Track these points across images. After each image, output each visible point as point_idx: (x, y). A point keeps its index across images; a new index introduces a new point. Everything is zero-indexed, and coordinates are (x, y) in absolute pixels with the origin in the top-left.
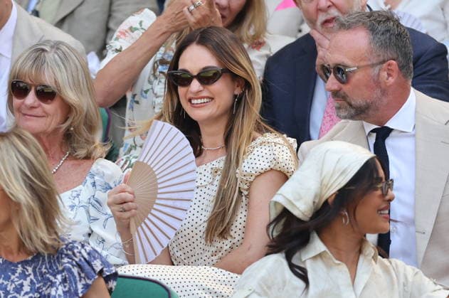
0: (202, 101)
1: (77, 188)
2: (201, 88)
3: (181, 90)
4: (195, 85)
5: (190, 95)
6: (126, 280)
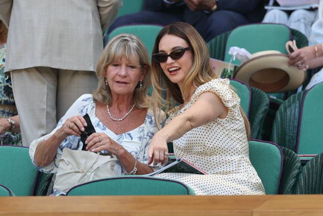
0: (175, 69)
1: (142, 126)
2: (173, 61)
3: (162, 65)
4: (170, 60)
5: (168, 67)
6: (161, 181)
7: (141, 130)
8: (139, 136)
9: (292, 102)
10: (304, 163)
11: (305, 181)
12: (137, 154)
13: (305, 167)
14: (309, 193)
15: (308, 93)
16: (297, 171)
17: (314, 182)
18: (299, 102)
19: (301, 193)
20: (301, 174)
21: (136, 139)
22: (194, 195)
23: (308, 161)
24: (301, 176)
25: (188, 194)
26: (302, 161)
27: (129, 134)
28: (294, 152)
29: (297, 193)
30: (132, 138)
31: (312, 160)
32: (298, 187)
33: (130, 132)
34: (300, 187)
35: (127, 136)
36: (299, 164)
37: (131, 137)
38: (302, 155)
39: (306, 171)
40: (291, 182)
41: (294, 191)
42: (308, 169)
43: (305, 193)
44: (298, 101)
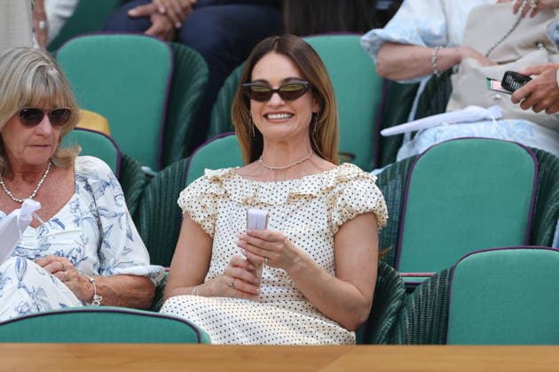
7: (74, 206)
8: (74, 218)
9: (389, 176)
10: (411, 288)
11: (412, 321)
12: (80, 251)
13: (412, 296)
14: (418, 343)
15: (419, 161)
16: (397, 302)
17: (428, 324)
18: (402, 177)
19: (405, 342)
20: (405, 309)
21: (70, 226)
22: (210, 344)
23: (418, 284)
24: (406, 313)
25: (199, 342)
26: (406, 284)
27: (56, 221)
28: (393, 269)
29: (398, 343)
30: (63, 227)
31: (426, 282)
32: (400, 331)
33: (56, 216)
34: (402, 331)
35: (53, 224)
36: (401, 291)
37: (60, 224)
38: (406, 274)
39: (413, 303)
40: (387, 323)
41: (391, 339)
42: (418, 300)
43: (412, 343)
44: (400, 176)
